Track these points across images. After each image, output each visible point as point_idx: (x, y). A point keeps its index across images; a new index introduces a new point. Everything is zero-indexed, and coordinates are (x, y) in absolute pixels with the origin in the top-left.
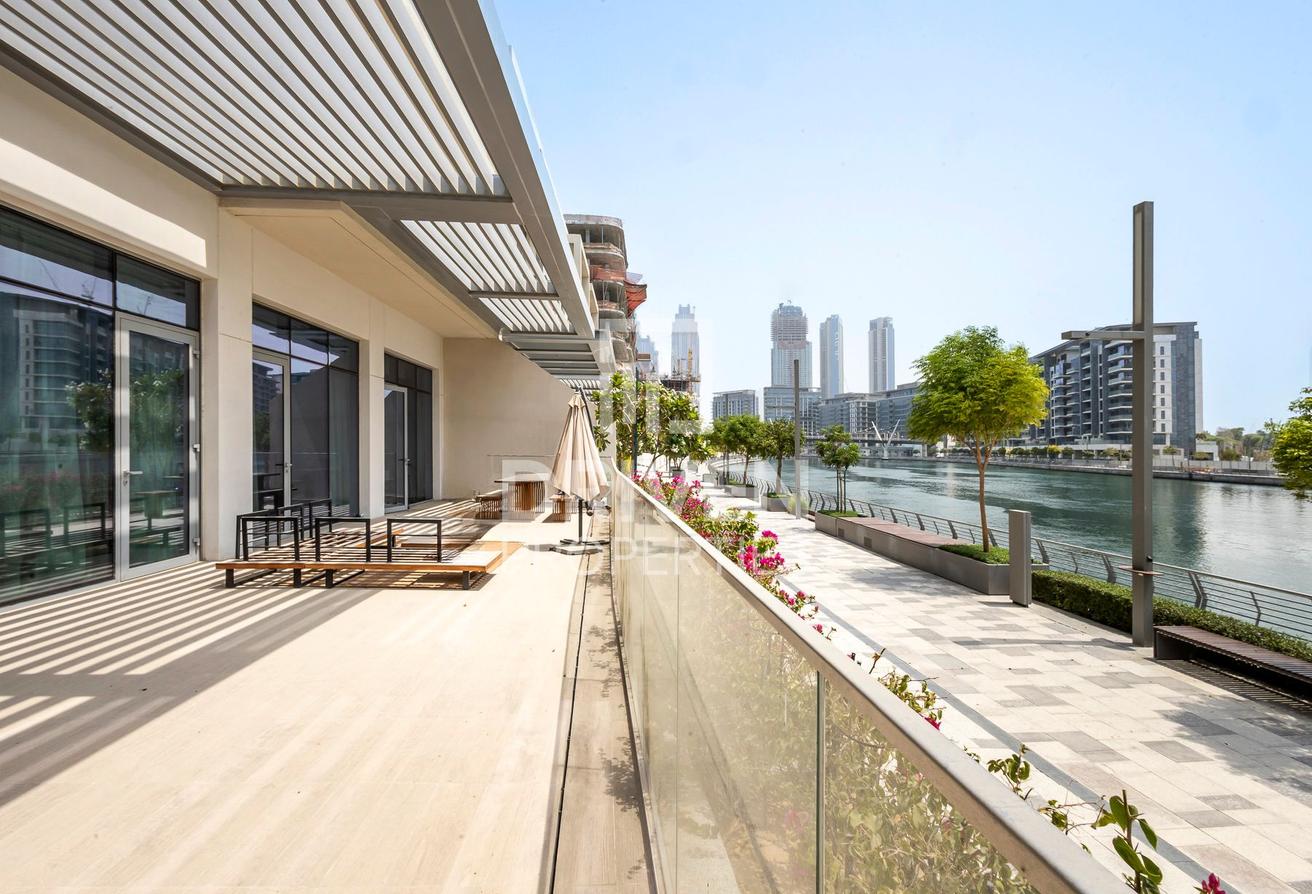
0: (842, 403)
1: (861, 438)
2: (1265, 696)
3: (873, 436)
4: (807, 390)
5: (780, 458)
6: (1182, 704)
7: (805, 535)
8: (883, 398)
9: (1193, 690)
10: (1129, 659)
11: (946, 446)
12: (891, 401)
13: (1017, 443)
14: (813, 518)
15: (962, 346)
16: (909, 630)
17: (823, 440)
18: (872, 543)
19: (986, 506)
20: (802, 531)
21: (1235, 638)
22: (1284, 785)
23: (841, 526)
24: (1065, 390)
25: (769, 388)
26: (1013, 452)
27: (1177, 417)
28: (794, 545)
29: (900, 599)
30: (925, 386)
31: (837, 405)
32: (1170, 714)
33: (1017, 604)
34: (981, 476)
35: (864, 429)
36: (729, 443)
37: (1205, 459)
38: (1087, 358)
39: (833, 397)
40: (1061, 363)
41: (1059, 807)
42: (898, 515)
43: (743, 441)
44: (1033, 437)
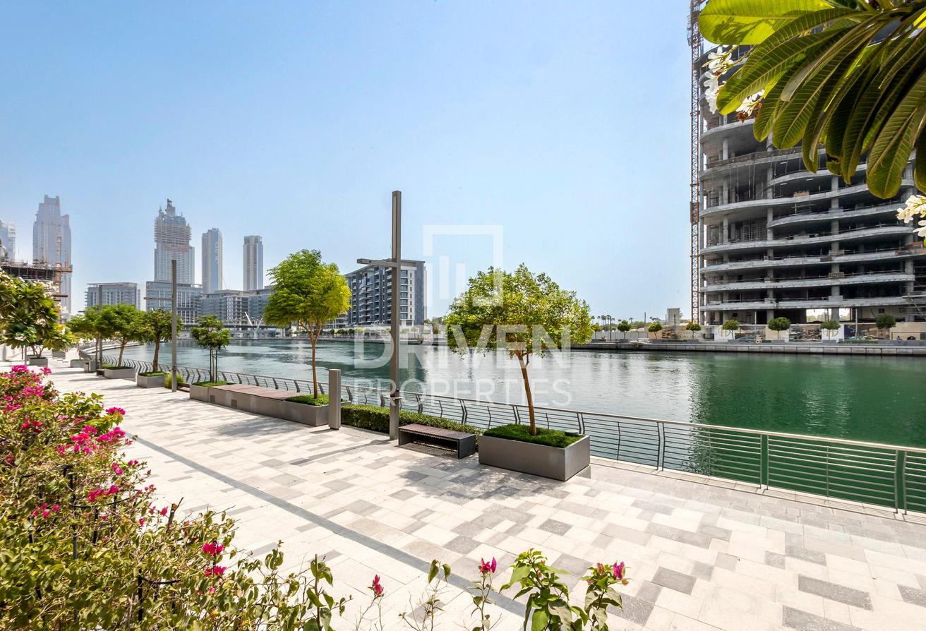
0: (221, 298)
1: (236, 324)
2: (441, 452)
3: (246, 323)
4: (190, 285)
5: (158, 342)
6: (408, 468)
7: (180, 404)
8: (254, 295)
9: (414, 458)
10: (388, 448)
11: (298, 329)
12: (260, 297)
13: (341, 326)
14: (188, 389)
15: (300, 262)
16: (260, 463)
17: (196, 326)
18: (238, 403)
19: (316, 368)
20: (176, 401)
21: (432, 426)
22: (445, 496)
23: (211, 393)
24: (367, 295)
25: (152, 283)
26: (339, 332)
27: (417, 311)
28: (167, 415)
29: (255, 442)
30: (277, 288)
31: (217, 299)
32: (402, 475)
33: (333, 429)
34: (314, 348)
35: (238, 317)
36: (102, 330)
37: (428, 334)
38: (377, 276)
39: (213, 293)
40: (365, 278)
41: (296, 576)
42: (261, 381)
43: (119, 328)
44: (350, 323)
